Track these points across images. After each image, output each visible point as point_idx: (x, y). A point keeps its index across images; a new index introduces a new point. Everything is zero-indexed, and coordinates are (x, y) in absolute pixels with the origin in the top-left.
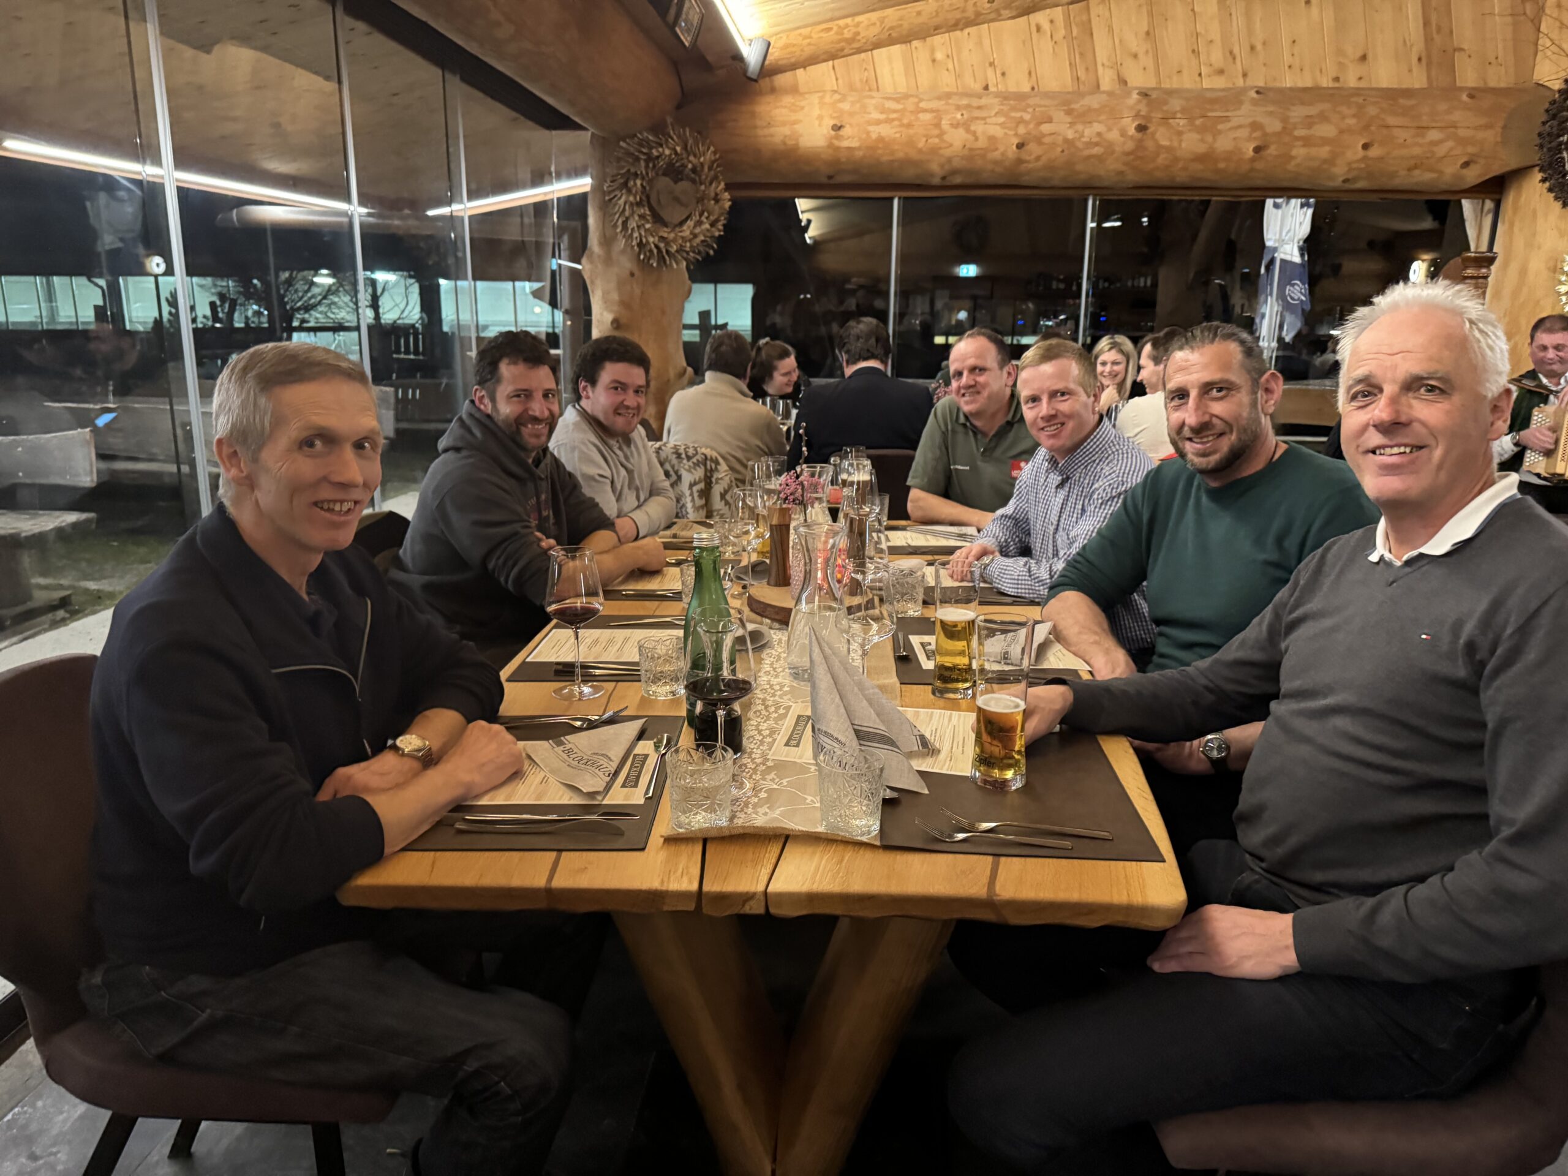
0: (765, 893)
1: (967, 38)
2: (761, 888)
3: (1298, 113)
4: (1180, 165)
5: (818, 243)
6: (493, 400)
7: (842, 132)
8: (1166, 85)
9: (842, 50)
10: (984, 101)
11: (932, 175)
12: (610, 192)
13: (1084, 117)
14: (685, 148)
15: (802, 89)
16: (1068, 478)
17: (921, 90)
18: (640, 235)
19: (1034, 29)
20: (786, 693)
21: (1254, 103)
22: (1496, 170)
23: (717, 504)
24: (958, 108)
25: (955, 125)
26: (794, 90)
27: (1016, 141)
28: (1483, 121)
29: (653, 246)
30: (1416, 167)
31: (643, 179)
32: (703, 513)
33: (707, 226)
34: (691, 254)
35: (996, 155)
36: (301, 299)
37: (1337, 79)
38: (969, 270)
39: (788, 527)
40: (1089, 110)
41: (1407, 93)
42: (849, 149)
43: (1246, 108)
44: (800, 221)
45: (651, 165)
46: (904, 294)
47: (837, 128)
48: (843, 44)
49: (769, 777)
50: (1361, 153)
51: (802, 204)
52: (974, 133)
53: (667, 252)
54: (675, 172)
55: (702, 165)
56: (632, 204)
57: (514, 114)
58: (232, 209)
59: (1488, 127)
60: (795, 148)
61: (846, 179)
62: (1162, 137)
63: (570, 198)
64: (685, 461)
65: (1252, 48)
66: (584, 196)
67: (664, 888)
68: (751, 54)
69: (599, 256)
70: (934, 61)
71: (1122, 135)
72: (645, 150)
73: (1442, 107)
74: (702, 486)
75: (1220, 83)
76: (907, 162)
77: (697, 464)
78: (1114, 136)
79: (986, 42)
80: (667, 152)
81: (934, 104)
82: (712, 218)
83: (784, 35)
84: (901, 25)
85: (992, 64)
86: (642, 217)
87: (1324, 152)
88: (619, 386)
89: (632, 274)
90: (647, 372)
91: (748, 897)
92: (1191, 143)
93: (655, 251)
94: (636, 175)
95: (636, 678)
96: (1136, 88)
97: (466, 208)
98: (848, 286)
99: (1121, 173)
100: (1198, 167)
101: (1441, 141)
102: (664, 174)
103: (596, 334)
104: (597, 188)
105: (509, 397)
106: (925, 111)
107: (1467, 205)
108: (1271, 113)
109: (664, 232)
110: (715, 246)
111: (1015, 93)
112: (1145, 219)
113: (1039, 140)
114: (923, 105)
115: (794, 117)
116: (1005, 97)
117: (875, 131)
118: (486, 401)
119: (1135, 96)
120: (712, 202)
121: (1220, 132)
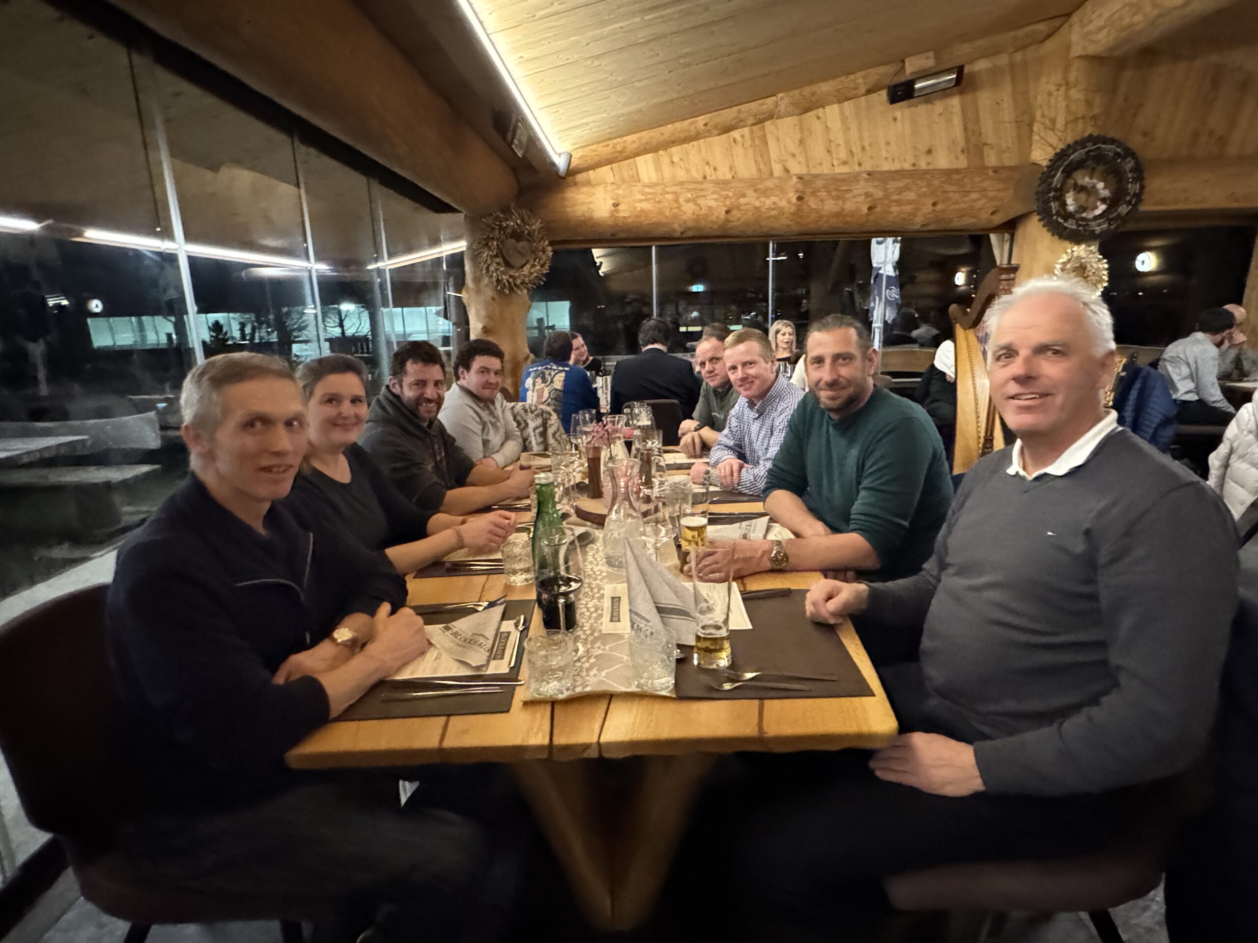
0: (598, 743)
1: (692, 148)
2: (595, 740)
3: (893, 185)
4: (825, 219)
5: (607, 275)
6: (401, 386)
7: (620, 208)
8: (814, 171)
9: (616, 158)
10: (703, 186)
11: (675, 231)
12: (477, 250)
13: (765, 193)
14: (523, 221)
15: (593, 182)
16: (762, 414)
17: (666, 181)
18: (498, 275)
19: (732, 140)
20: (604, 578)
21: (866, 180)
22: (1011, 215)
23: (551, 441)
24: (689, 190)
25: (688, 201)
26: (588, 183)
27: (725, 209)
28: (1001, 186)
29: (505, 281)
30: (963, 216)
31: (498, 240)
32: (542, 447)
33: (538, 267)
34: (529, 285)
35: (714, 218)
36: (296, 323)
37: (914, 165)
38: (698, 288)
39: (599, 459)
40: (768, 189)
41: (957, 171)
42: (625, 217)
43: (862, 184)
44: (596, 263)
45: (502, 232)
46: (661, 304)
47: (616, 205)
48: (617, 154)
49: (596, 646)
50: (931, 208)
51: (597, 252)
52: (699, 205)
53: (515, 284)
54: (517, 236)
55: (534, 231)
56: (491, 257)
57: (417, 205)
58: (242, 270)
59: (1005, 189)
60: (591, 219)
61: (622, 235)
62: (813, 203)
63: (453, 255)
64: (530, 414)
65: (863, 148)
66: (462, 253)
67: (525, 744)
68: (561, 162)
69: (473, 289)
70: (673, 162)
71: (788, 203)
72: (497, 223)
73: (977, 179)
74: (541, 429)
75: (845, 169)
76: (659, 224)
77: (537, 416)
78: (783, 203)
79: (703, 150)
80: (512, 224)
81: (675, 189)
82: (542, 262)
83: (580, 150)
84: (651, 142)
85: (708, 163)
86: (498, 264)
87: (908, 208)
88: (484, 370)
89: (493, 299)
90: (502, 362)
91: (586, 747)
92: (830, 206)
93: (507, 284)
94: (493, 239)
95: (502, 571)
96: (795, 175)
97: (388, 264)
98: (626, 300)
99: (788, 226)
100: (833, 221)
101: (979, 199)
102: (511, 237)
103: (472, 337)
104: (469, 247)
105: (410, 385)
106: (668, 193)
107: (993, 237)
108: (876, 186)
109: (512, 273)
110: (544, 279)
111: (721, 180)
112: (801, 255)
113: (738, 208)
114: (667, 189)
115: (589, 200)
116: (717, 183)
117: (639, 206)
118: (397, 386)
119: (795, 179)
120: (541, 253)
121: (847, 199)
